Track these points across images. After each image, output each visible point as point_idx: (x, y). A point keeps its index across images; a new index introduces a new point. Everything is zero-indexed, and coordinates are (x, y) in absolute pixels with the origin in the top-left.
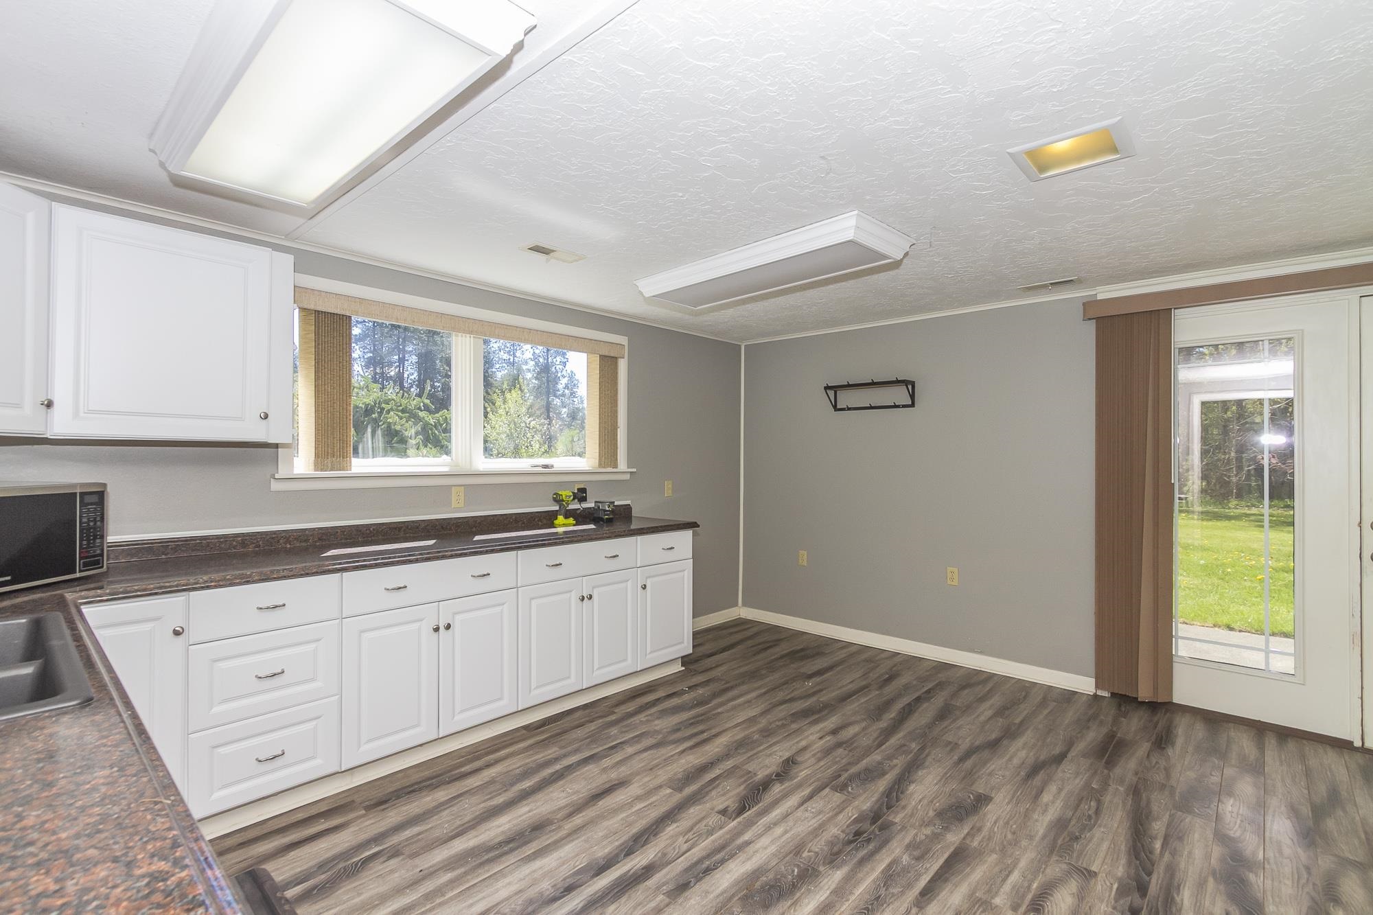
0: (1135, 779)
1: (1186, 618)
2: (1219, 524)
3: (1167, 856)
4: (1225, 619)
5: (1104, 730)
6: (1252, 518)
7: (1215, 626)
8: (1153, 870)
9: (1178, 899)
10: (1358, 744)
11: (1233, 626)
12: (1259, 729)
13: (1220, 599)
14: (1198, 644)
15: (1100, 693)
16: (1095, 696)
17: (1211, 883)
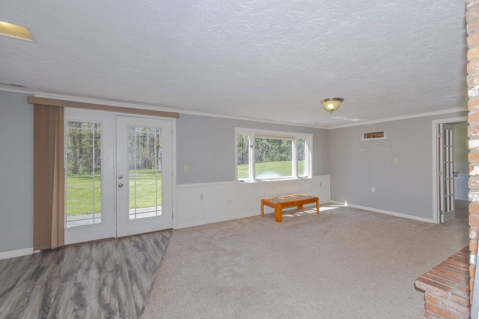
0: (46, 280)
1: (74, 214)
2: (88, 180)
3: (55, 302)
4: (86, 211)
5: (36, 266)
6: (98, 178)
7: (83, 214)
8: (49, 311)
9: (57, 316)
10: (115, 237)
11: (88, 212)
12: (91, 243)
13: (85, 205)
14: (77, 222)
15: (36, 252)
16: (34, 254)
17: (70, 302)
